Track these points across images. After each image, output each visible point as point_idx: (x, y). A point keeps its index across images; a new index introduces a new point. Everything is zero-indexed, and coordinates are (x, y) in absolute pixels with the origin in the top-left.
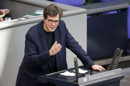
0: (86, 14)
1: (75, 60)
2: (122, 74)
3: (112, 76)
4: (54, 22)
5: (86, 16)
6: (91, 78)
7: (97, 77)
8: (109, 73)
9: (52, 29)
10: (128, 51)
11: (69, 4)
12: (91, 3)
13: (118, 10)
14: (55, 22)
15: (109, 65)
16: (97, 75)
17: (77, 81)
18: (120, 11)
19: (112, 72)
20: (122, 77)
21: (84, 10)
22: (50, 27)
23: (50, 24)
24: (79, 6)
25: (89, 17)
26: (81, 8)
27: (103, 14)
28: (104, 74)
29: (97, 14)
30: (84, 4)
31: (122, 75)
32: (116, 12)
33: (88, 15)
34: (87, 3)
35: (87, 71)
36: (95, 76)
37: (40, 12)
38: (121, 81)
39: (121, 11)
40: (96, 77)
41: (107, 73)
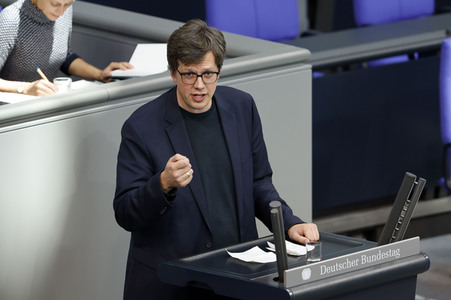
0: (310, 66)
1: (275, 211)
2: (421, 254)
3: (391, 263)
4: (200, 78)
5: (310, 71)
6: (326, 270)
7: (345, 265)
8: (383, 251)
10: (442, 181)
11: (257, 35)
12: (325, 30)
13: (410, 53)
14: (201, 76)
15: (382, 226)
16: (344, 260)
17: (280, 279)
18: (416, 55)
19: (393, 248)
20: (424, 266)
21: (303, 52)
24: (288, 40)
25: (317, 75)
26: (292, 47)
27: (365, 65)
28: (368, 254)
29: (346, 66)
30: (304, 35)
31: (422, 259)
32: (404, 58)
33: (315, 69)
34: (313, 32)
35: (312, 248)
36: (339, 262)
38: (420, 277)
39: (420, 56)
40: (342, 267)
41: (376, 252)
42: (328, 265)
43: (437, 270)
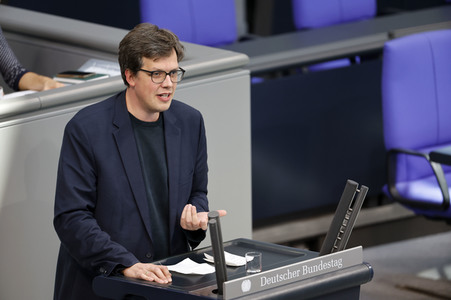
0: (248, 72)
1: (213, 221)
2: (365, 264)
3: (333, 273)
4: (168, 76)
5: (249, 76)
6: (267, 281)
7: (286, 276)
8: (325, 261)
9: (165, 102)
10: (385, 188)
11: (193, 40)
12: (264, 34)
13: (351, 57)
14: (169, 74)
15: (323, 235)
16: (285, 271)
17: (219, 291)
18: (358, 59)
19: (335, 258)
20: (368, 276)
21: (240, 57)
22: (156, 98)
23: (157, 86)
24: (225, 44)
25: (257, 80)
26: (230, 52)
27: (305, 70)
28: (309, 265)
29: (286, 71)
30: (243, 39)
31: (365, 269)
32: (345, 63)
33: (253, 75)
34: (252, 36)
35: (251, 258)
36: (280, 272)
37: (96, 66)
38: (364, 287)
39: (362, 60)
40: (282, 278)
41: (318, 263)
42: (268, 276)
43: (381, 281)
